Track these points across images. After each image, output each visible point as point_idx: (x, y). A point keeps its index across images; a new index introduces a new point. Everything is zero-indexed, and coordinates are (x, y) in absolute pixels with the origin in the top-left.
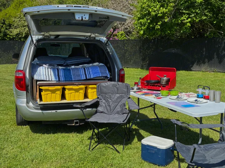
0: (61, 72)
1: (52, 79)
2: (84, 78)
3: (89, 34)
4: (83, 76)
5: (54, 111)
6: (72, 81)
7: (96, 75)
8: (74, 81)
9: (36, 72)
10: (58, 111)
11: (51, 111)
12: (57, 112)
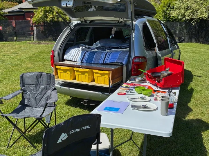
0: (87, 54)
1: (76, 60)
2: (101, 62)
3: (117, 19)
4: (102, 60)
5: (68, 88)
6: (91, 63)
7: (112, 61)
8: (93, 64)
9: (69, 52)
10: (71, 89)
11: (65, 88)
12: (69, 89)
